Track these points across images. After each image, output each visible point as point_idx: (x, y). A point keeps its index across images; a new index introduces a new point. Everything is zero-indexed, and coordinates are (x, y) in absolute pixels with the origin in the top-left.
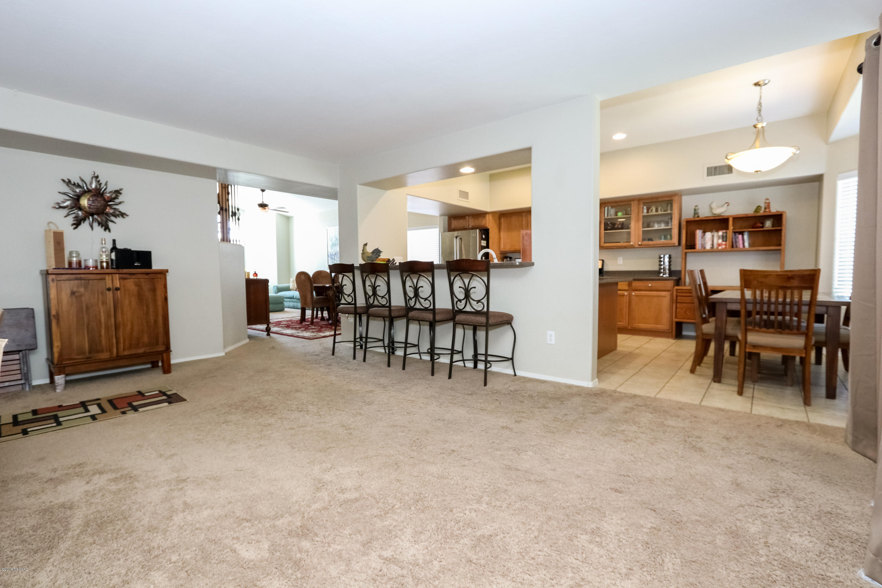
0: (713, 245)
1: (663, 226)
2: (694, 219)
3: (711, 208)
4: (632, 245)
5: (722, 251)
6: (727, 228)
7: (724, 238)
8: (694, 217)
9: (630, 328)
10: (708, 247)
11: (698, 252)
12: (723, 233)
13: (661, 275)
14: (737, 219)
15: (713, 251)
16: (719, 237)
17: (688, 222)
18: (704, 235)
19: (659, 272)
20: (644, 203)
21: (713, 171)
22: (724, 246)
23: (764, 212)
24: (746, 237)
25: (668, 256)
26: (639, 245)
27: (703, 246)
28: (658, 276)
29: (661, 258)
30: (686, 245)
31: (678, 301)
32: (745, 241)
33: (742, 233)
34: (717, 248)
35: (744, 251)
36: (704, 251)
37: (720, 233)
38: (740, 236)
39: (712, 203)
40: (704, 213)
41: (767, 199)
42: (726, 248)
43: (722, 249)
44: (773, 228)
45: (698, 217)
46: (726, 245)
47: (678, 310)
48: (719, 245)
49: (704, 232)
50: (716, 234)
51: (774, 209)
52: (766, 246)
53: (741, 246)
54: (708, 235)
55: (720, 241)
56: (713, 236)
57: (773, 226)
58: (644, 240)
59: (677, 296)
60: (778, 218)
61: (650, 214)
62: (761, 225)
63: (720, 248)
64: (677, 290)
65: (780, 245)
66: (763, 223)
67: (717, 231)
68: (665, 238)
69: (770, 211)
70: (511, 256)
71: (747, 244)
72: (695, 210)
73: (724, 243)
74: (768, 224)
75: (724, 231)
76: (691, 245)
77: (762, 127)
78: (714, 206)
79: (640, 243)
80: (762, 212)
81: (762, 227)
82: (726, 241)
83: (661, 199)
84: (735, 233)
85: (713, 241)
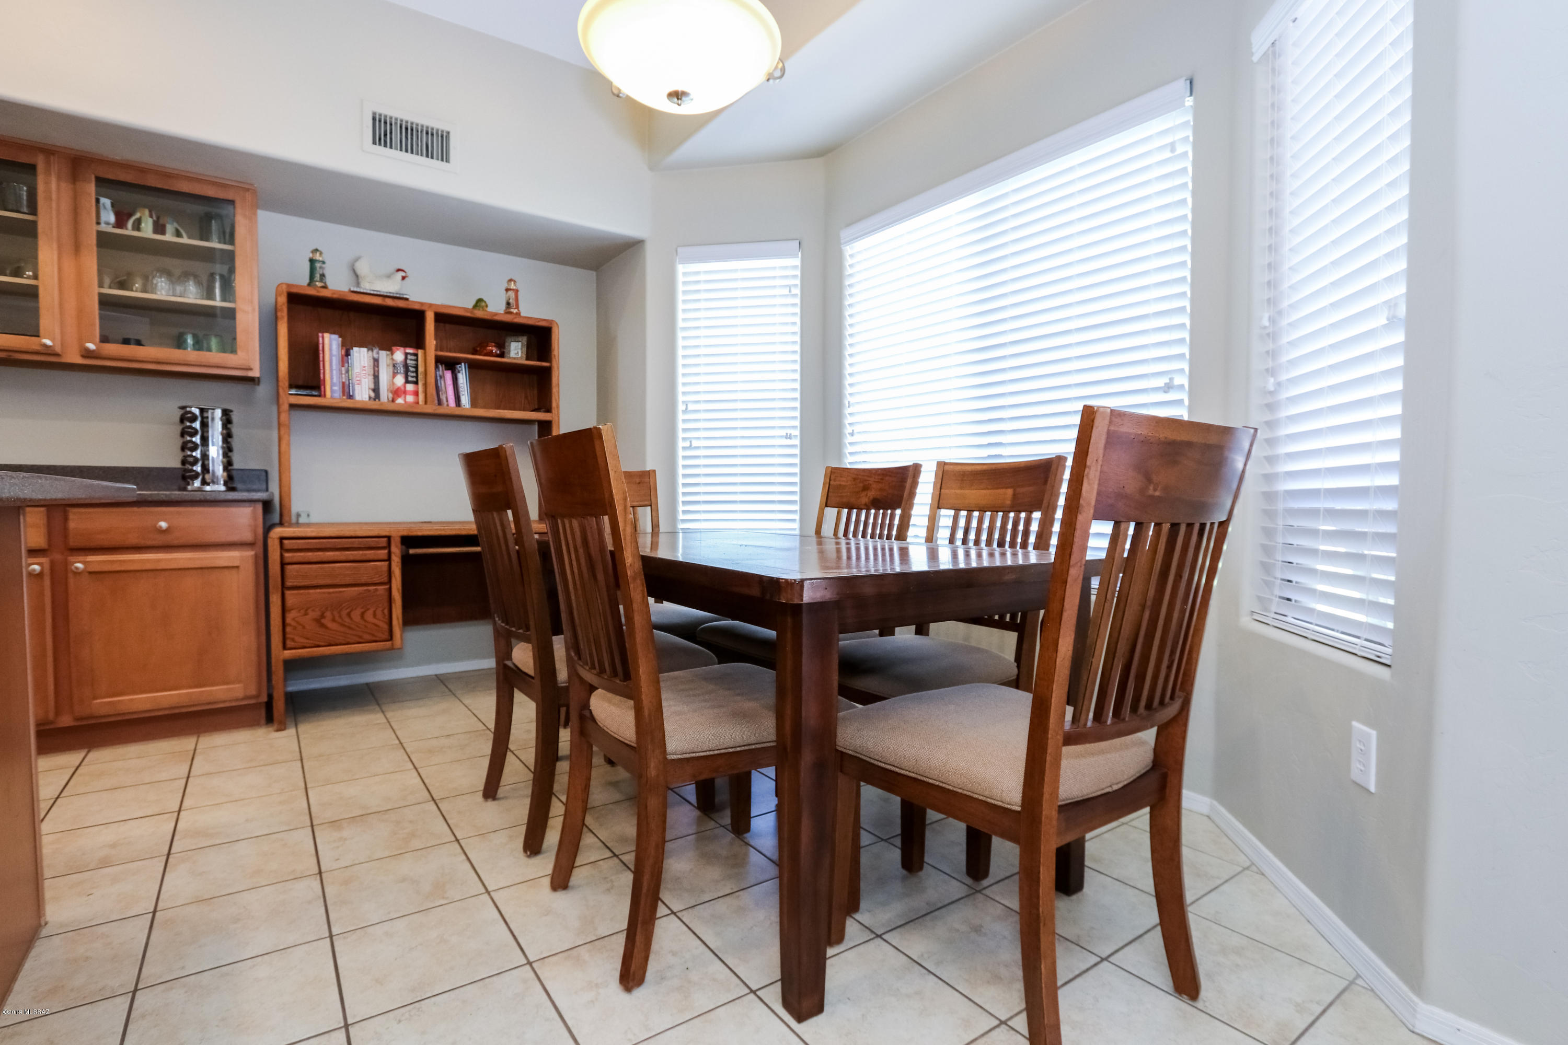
0: (376, 390)
1: (191, 295)
2: (311, 293)
3: (356, 273)
4: (48, 351)
5: (405, 413)
6: (419, 343)
7: (410, 372)
8: (312, 284)
9: (66, 721)
10: (362, 394)
11: (335, 407)
12: (406, 354)
13: (197, 483)
14: (445, 319)
15: (378, 410)
16: (394, 368)
17: (294, 299)
18: (348, 354)
19: (186, 476)
20: (100, 181)
22: (410, 399)
23: (506, 311)
24: (463, 378)
25: (218, 413)
26: (88, 354)
27: (347, 393)
28: (185, 489)
29: (194, 419)
31: (289, 583)
32: (461, 387)
33: (453, 366)
34: (391, 402)
35: (459, 417)
36: (350, 408)
37: (399, 355)
38: (449, 374)
39: (357, 259)
40: (341, 280)
41: (511, 278)
42: (417, 404)
43: (407, 405)
45: (324, 287)
46: (416, 393)
47: (290, 617)
48: (397, 393)
49: (347, 345)
50: (383, 355)
51: (530, 310)
53: (452, 403)
54: (361, 356)
55: (400, 380)
56: (376, 361)
57: (530, 356)
58: (104, 339)
59: (283, 564)
60: (539, 338)
61: (129, 231)
62: (498, 348)
63: (399, 402)
64: (282, 539)
65: (549, 410)
66: (502, 343)
67: (388, 347)
68: (199, 345)
69: (518, 314)
71: (465, 400)
72: (312, 262)
73: (410, 387)
74: (516, 351)
75: (410, 351)
78: (363, 268)
79: (91, 346)
80: (498, 313)
81: (502, 355)
82: (416, 383)
83: (185, 187)
84: (439, 360)
85: (376, 377)
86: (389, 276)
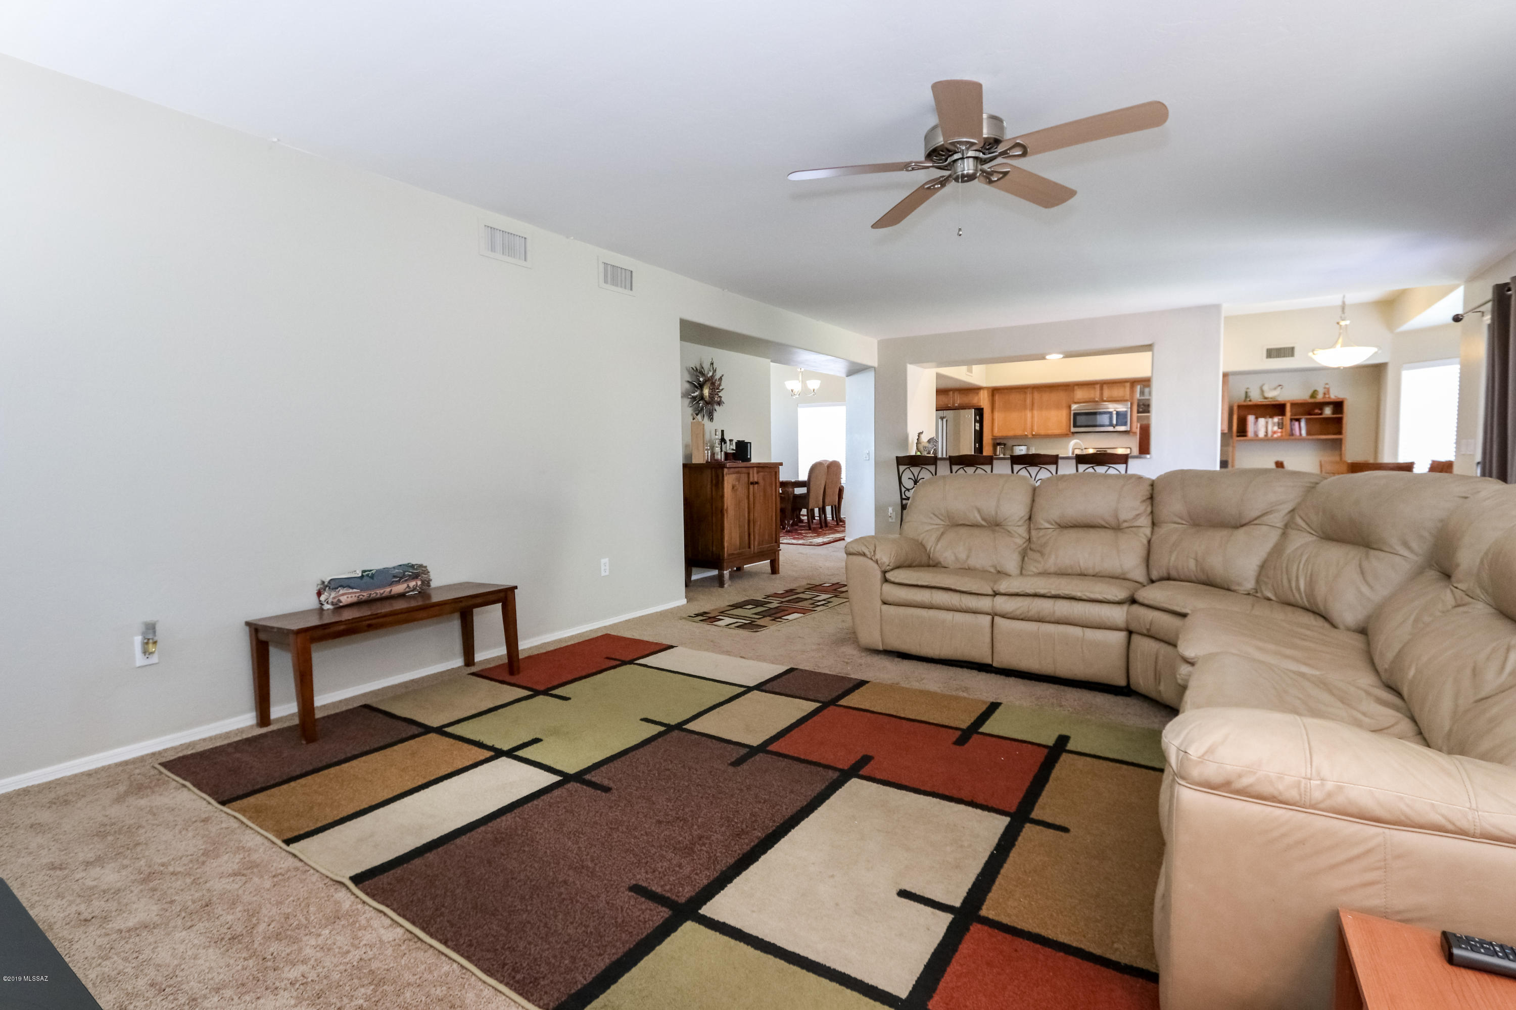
0: (1267, 432)
2: (1245, 404)
3: (1262, 391)
5: (1277, 439)
6: (1283, 414)
7: (1281, 425)
8: (1245, 401)
10: (1261, 434)
11: (1252, 440)
12: (1279, 419)
14: (1294, 405)
15: (1267, 439)
16: (1274, 424)
17: (1239, 407)
18: (1257, 421)
21: (1272, 353)
22: (1279, 434)
23: (1324, 397)
24: (1303, 424)
27: (1256, 434)
30: (1238, 432)
32: (1301, 428)
33: (1298, 420)
34: (1272, 436)
35: (1300, 439)
36: (1256, 439)
37: (1276, 419)
38: (1297, 424)
39: (1263, 385)
40: (1256, 397)
41: (1327, 384)
42: (1282, 436)
43: (1279, 437)
44: (1335, 416)
45: (1250, 401)
46: (1282, 432)
48: (1275, 433)
49: (1257, 418)
50: (1270, 420)
51: (1334, 395)
52: (1325, 434)
53: (1298, 434)
54: (1262, 421)
55: (1276, 428)
56: (1267, 423)
57: (1333, 413)
60: (1338, 406)
62: (1320, 412)
63: (1275, 436)
65: (1340, 433)
66: (1321, 409)
67: (1272, 417)
69: (1329, 397)
70: (1005, 442)
71: (1304, 432)
72: (1246, 392)
73: (1280, 430)
74: (1328, 412)
75: (1280, 417)
76: (1242, 431)
77: (1346, 325)
78: (1265, 388)
80: (1320, 397)
81: (1321, 414)
82: (1282, 428)
84: (1291, 420)
85: (1267, 428)
86: (1275, 389)
